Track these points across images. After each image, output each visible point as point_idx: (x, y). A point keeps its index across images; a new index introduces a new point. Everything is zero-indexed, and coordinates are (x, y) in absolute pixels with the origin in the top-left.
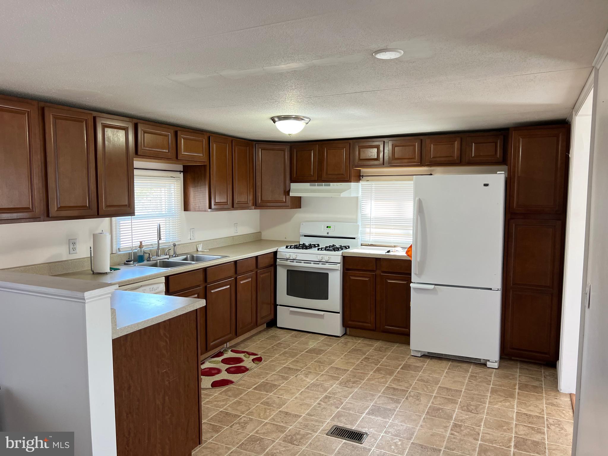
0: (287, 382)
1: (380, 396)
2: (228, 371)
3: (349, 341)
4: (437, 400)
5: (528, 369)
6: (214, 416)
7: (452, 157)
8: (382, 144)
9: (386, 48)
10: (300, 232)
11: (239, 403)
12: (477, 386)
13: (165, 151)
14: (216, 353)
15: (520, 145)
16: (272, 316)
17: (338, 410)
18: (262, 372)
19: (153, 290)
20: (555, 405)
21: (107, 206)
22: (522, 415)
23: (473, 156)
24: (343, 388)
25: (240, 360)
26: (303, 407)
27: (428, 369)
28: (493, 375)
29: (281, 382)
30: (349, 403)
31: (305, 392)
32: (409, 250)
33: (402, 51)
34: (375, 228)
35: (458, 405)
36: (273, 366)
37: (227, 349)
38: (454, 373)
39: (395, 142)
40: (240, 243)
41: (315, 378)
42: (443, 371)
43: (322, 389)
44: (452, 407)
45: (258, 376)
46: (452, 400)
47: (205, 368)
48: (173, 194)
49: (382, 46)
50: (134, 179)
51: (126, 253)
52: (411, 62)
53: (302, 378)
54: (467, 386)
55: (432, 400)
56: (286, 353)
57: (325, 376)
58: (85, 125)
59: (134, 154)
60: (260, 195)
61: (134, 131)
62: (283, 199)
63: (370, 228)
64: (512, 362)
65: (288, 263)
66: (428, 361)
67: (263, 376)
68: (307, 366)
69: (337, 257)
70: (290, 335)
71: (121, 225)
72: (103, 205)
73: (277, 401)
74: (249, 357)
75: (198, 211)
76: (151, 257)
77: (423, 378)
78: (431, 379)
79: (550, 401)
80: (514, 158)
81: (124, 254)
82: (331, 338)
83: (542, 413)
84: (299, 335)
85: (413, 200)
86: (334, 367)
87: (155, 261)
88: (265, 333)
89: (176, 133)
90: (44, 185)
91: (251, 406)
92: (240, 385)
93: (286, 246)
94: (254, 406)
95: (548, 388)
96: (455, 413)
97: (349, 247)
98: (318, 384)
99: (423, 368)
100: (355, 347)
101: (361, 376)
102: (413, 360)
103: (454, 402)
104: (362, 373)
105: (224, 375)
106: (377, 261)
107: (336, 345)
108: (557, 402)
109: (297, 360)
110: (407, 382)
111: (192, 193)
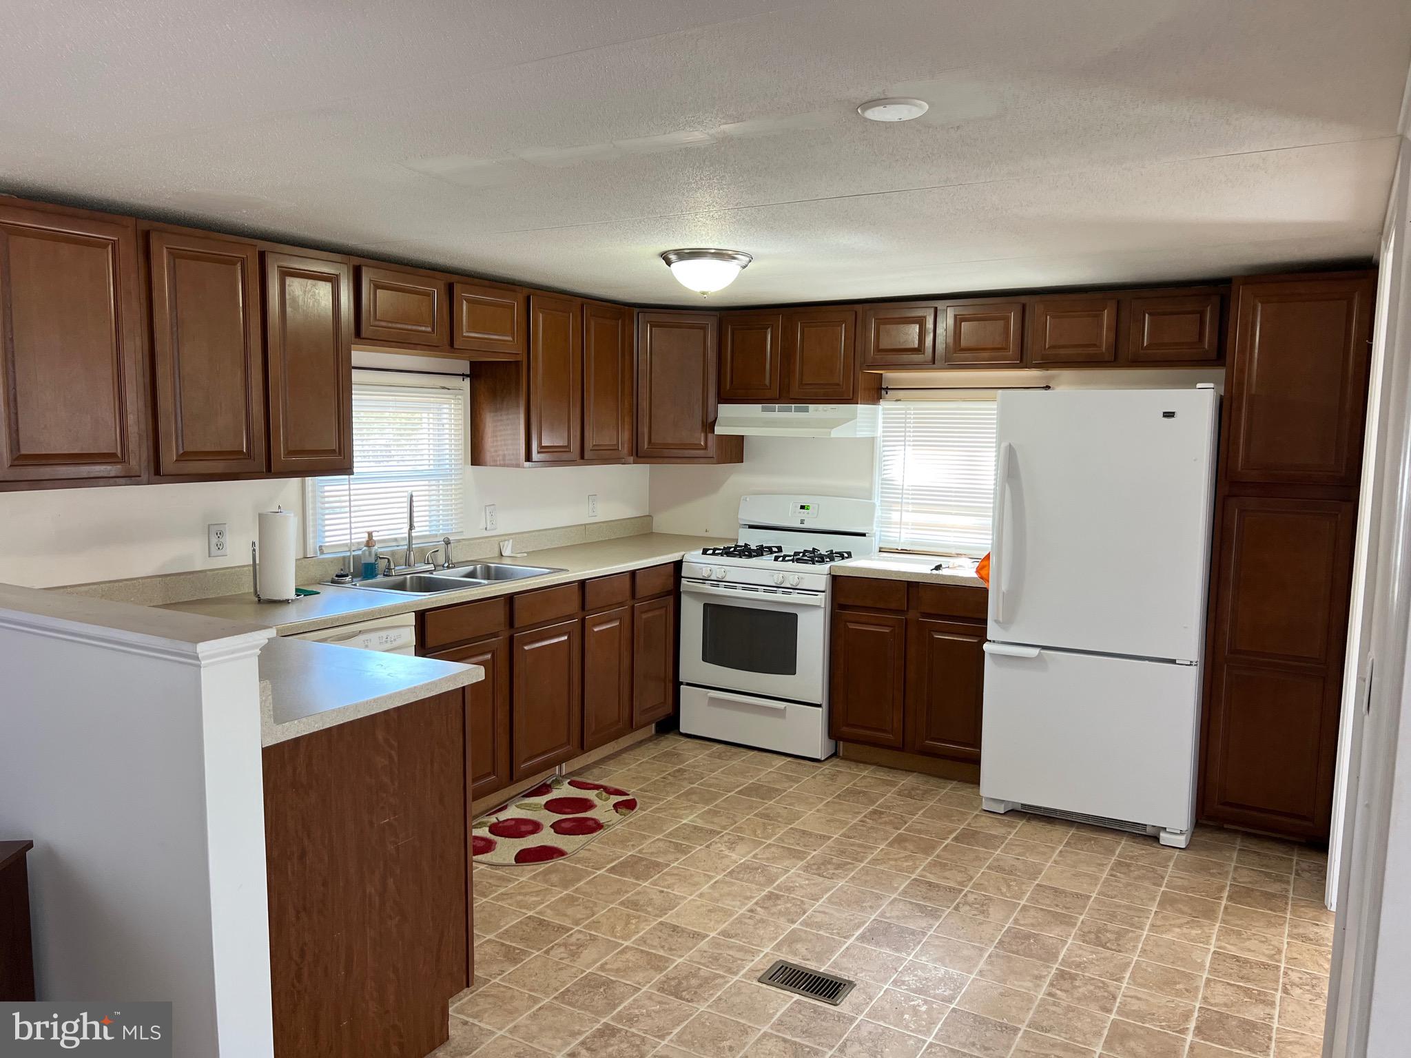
0: (684, 858)
1: (895, 899)
2: (558, 828)
3: (841, 772)
4: (1027, 916)
5: (1258, 854)
6: (512, 926)
7: (1095, 345)
8: (930, 315)
9: (882, 97)
10: (739, 517)
11: (571, 900)
12: (1129, 888)
13: (423, 329)
14: (536, 787)
15: (1257, 318)
16: (668, 709)
17: (794, 926)
18: (632, 834)
19: (386, 642)
20: (1312, 940)
21: (290, 453)
22: (1227, 960)
23: (1145, 345)
24: (810, 878)
25: (586, 805)
26: (713, 915)
27: (1017, 843)
28: (1171, 864)
29: (671, 857)
30: (819, 912)
31: (722, 881)
32: (984, 565)
33: (925, 104)
34: (913, 511)
35: (1077, 928)
36: (658, 822)
37: (561, 778)
38: (1078, 854)
39: (960, 311)
40: (601, 539)
41: (752, 851)
42: (1053, 849)
43: (764, 878)
44: (1060, 933)
45: (623, 841)
46: (1065, 916)
47: (508, 820)
48: (447, 426)
49: (875, 92)
50: (353, 392)
51: (337, 559)
52: (952, 128)
53: (722, 851)
54: (1103, 885)
55: (1015, 915)
56: (694, 793)
57: (773, 849)
58: (239, 271)
59: (353, 336)
60: (646, 430)
61: (354, 283)
62: (700, 441)
63: (901, 511)
64: (1222, 836)
65: (707, 588)
66: (1021, 823)
67: (632, 843)
68: (735, 823)
69: (817, 576)
70: (708, 752)
71: (326, 494)
72: (280, 449)
73: (658, 899)
74: (607, 799)
75: (501, 465)
76: (392, 566)
77: (1001, 863)
78: (1021, 867)
79: (1301, 931)
80: (1242, 351)
81: (332, 561)
82: (799, 764)
83: (1276, 957)
84: (729, 754)
85: (996, 447)
86: (796, 830)
87: (402, 577)
88: (651, 745)
89: (450, 288)
90: (149, 404)
91: (597, 909)
92: (579, 861)
93: (704, 549)
94: (604, 909)
95: (1300, 899)
96: (1066, 947)
97: (850, 555)
98: (755, 865)
99: (1006, 842)
100: (854, 785)
101: (858, 853)
102: (985, 821)
103: (1067, 921)
104: (860, 846)
105: (547, 837)
106: (911, 588)
107: (810, 779)
108: (1317, 933)
109: (715, 811)
110: (963, 870)
111: (490, 423)
